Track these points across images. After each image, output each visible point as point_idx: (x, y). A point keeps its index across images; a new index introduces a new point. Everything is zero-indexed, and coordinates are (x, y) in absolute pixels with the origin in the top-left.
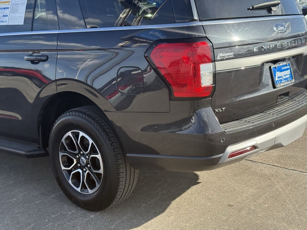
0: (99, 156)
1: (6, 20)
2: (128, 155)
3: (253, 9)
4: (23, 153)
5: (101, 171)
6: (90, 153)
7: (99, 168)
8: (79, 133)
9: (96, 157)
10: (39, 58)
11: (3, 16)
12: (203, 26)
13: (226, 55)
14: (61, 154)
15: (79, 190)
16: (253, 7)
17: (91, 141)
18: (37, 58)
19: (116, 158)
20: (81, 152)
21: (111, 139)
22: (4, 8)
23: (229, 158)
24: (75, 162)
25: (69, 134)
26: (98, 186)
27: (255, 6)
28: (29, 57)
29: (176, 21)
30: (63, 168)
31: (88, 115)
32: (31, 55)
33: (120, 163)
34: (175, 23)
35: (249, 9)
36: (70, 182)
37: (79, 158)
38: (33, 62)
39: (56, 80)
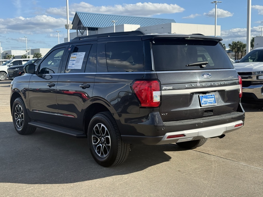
0: (109, 137)
1: (73, 66)
2: (121, 136)
3: (189, 66)
4: (75, 135)
5: (110, 145)
6: (106, 135)
7: (109, 143)
8: (101, 124)
9: (108, 137)
10: (86, 86)
11: (73, 64)
12: (156, 73)
13: (168, 88)
14: (93, 136)
15: (100, 155)
16: (189, 65)
17: (106, 129)
18: (85, 86)
19: (116, 138)
20: (102, 135)
21: (115, 128)
22: (73, 60)
23: (167, 138)
24: (99, 141)
25: (97, 125)
26: (108, 153)
27: (190, 65)
28: (82, 86)
29: (145, 71)
30: (93, 144)
31: (106, 115)
32: (82, 85)
33: (119, 140)
34: (144, 71)
35: (186, 66)
36: (96, 151)
37: (101, 138)
38: (83, 88)
39: (92, 97)
